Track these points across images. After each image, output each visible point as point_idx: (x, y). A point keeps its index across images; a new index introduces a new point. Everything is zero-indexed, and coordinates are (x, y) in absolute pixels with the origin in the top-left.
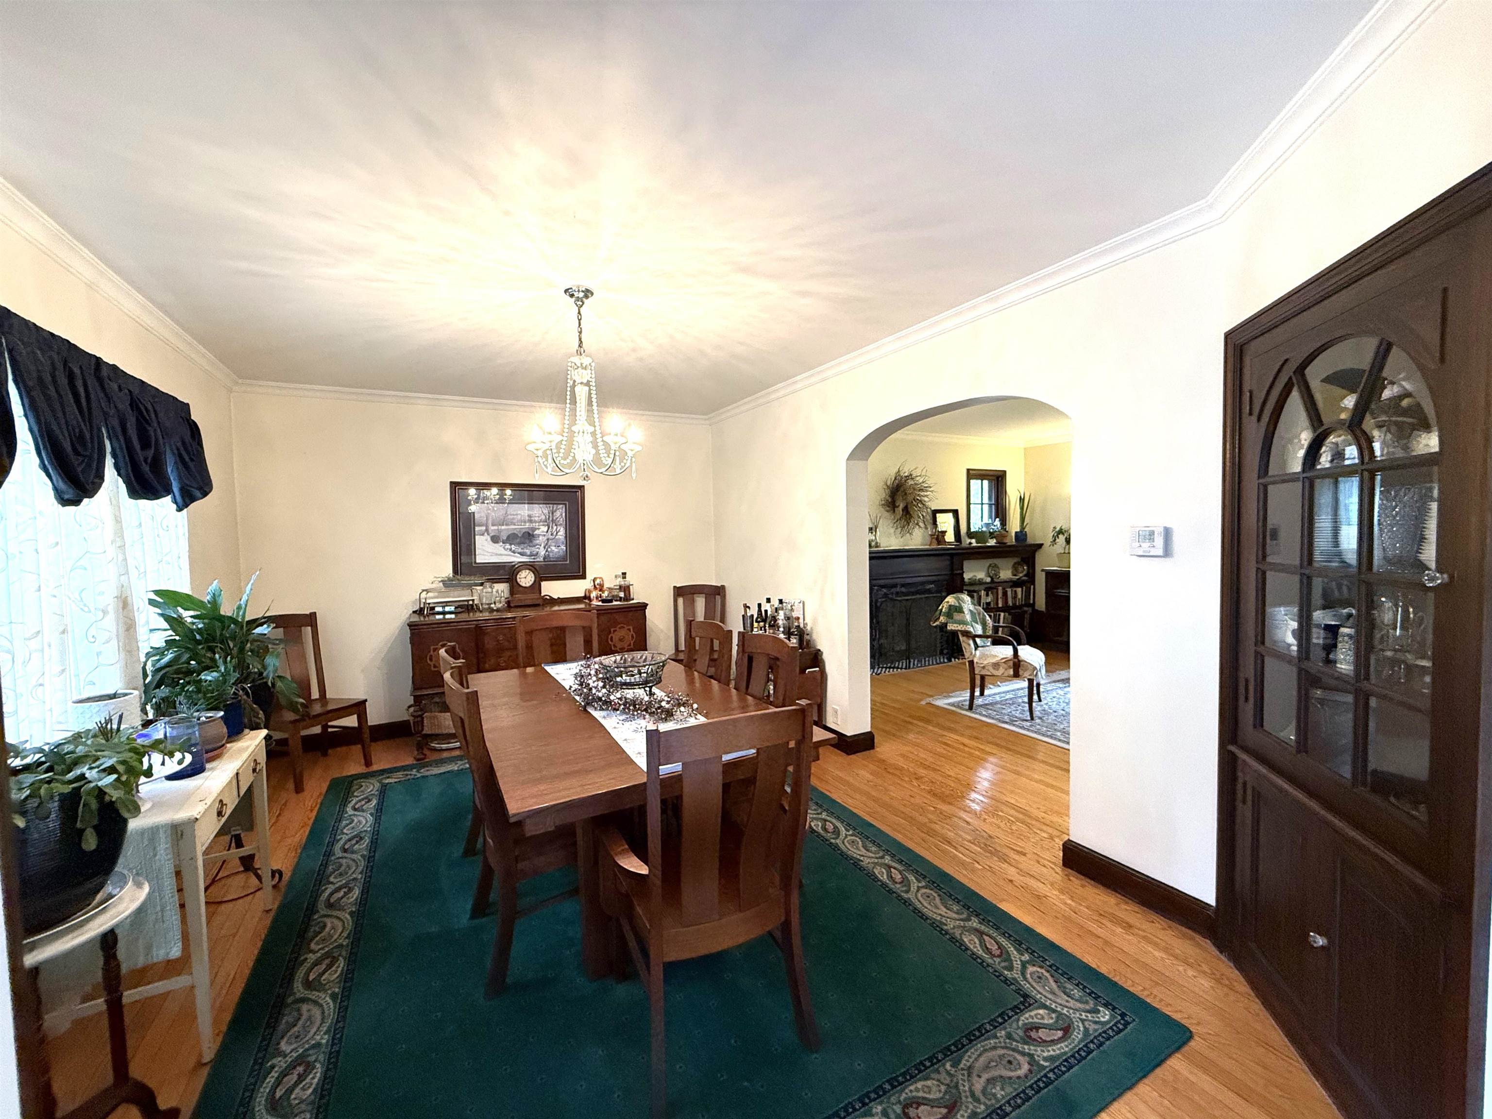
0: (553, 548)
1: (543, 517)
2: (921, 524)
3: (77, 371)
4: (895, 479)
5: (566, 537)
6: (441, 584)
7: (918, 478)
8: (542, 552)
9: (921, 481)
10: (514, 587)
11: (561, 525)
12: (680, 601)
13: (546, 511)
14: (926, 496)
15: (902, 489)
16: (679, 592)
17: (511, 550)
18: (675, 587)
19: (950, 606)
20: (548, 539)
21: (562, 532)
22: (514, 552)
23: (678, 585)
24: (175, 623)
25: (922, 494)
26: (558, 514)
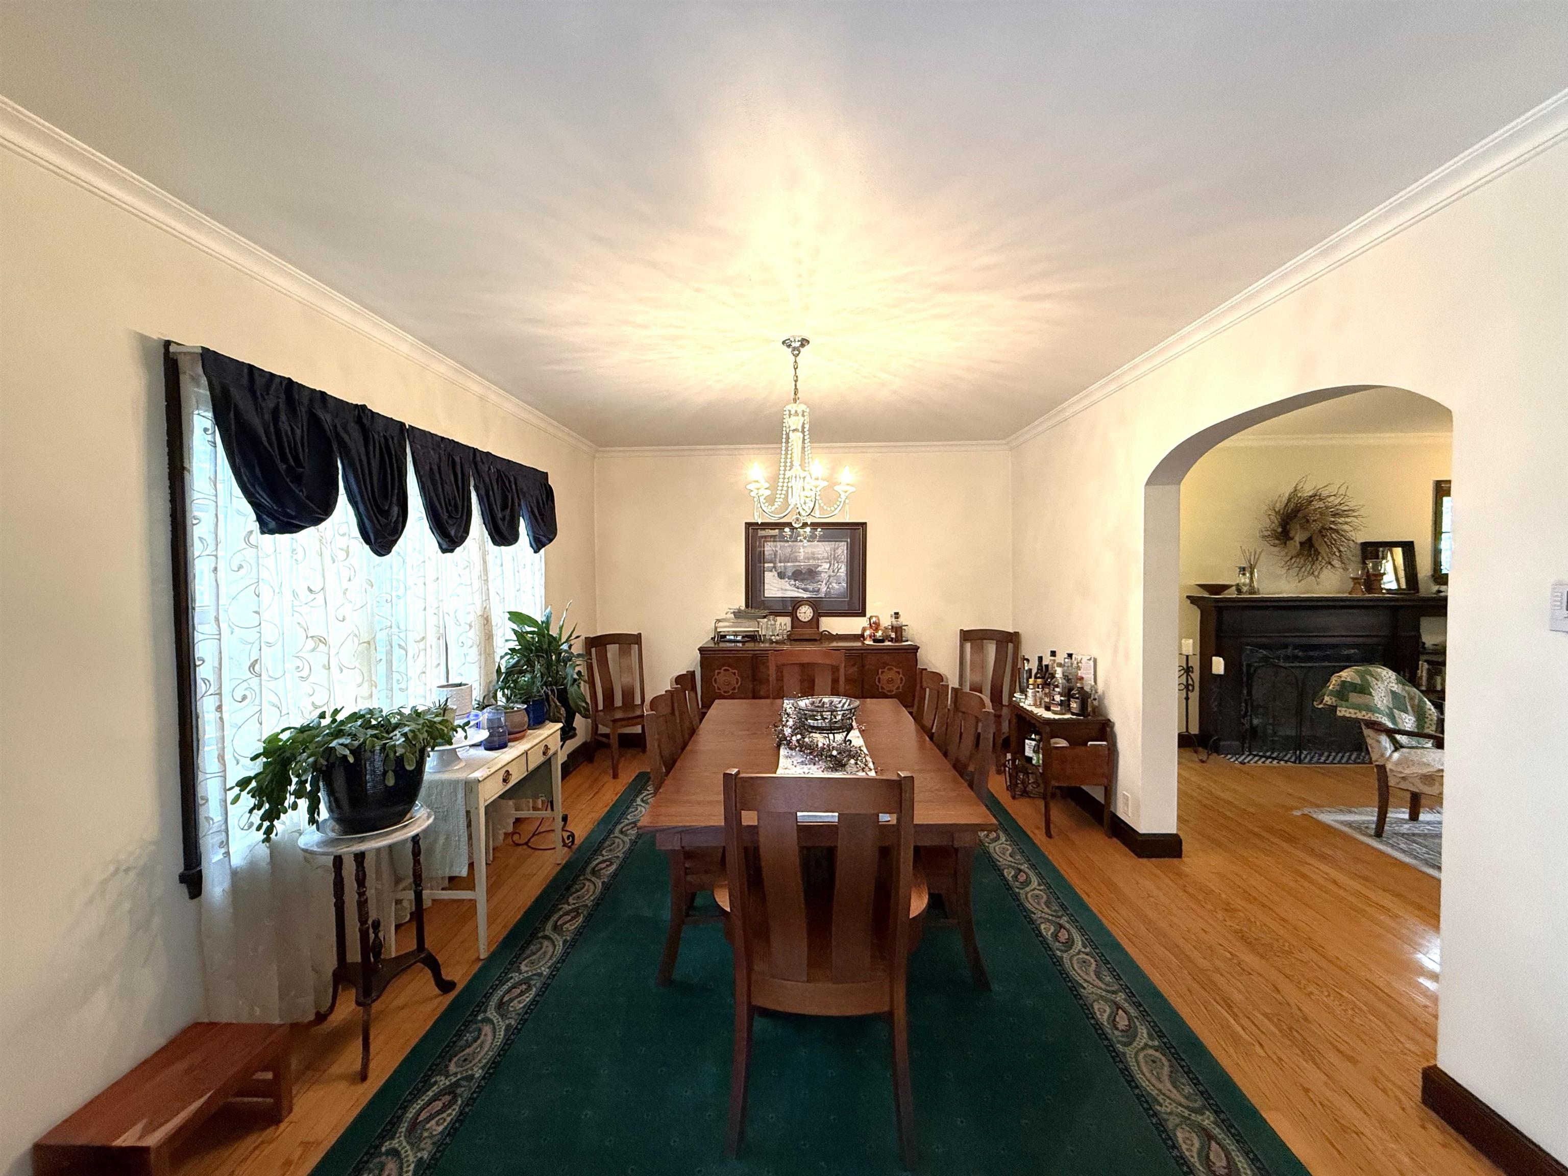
0: (834, 585)
1: (826, 555)
2: (1336, 562)
3: (457, 459)
4: (1289, 500)
5: (847, 574)
6: (732, 616)
7: (1330, 499)
8: (824, 589)
9: (1337, 502)
10: (795, 621)
11: (842, 562)
12: (968, 646)
13: (828, 549)
14: (1346, 523)
15: (1300, 515)
16: (966, 636)
17: (795, 585)
18: (961, 630)
19: (1344, 682)
20: (830, 576)
21: (843, 569)
22: (798, 588)
23: (965, 629)
24: (520, 636)
25: (1341, 520)
26: (839, 551)
